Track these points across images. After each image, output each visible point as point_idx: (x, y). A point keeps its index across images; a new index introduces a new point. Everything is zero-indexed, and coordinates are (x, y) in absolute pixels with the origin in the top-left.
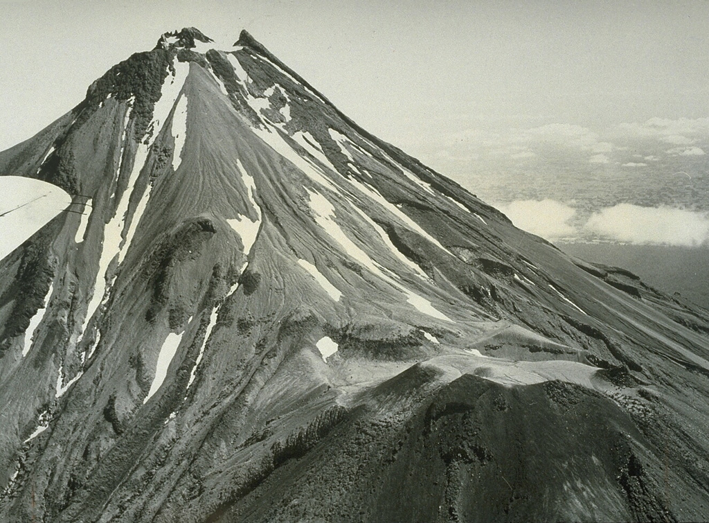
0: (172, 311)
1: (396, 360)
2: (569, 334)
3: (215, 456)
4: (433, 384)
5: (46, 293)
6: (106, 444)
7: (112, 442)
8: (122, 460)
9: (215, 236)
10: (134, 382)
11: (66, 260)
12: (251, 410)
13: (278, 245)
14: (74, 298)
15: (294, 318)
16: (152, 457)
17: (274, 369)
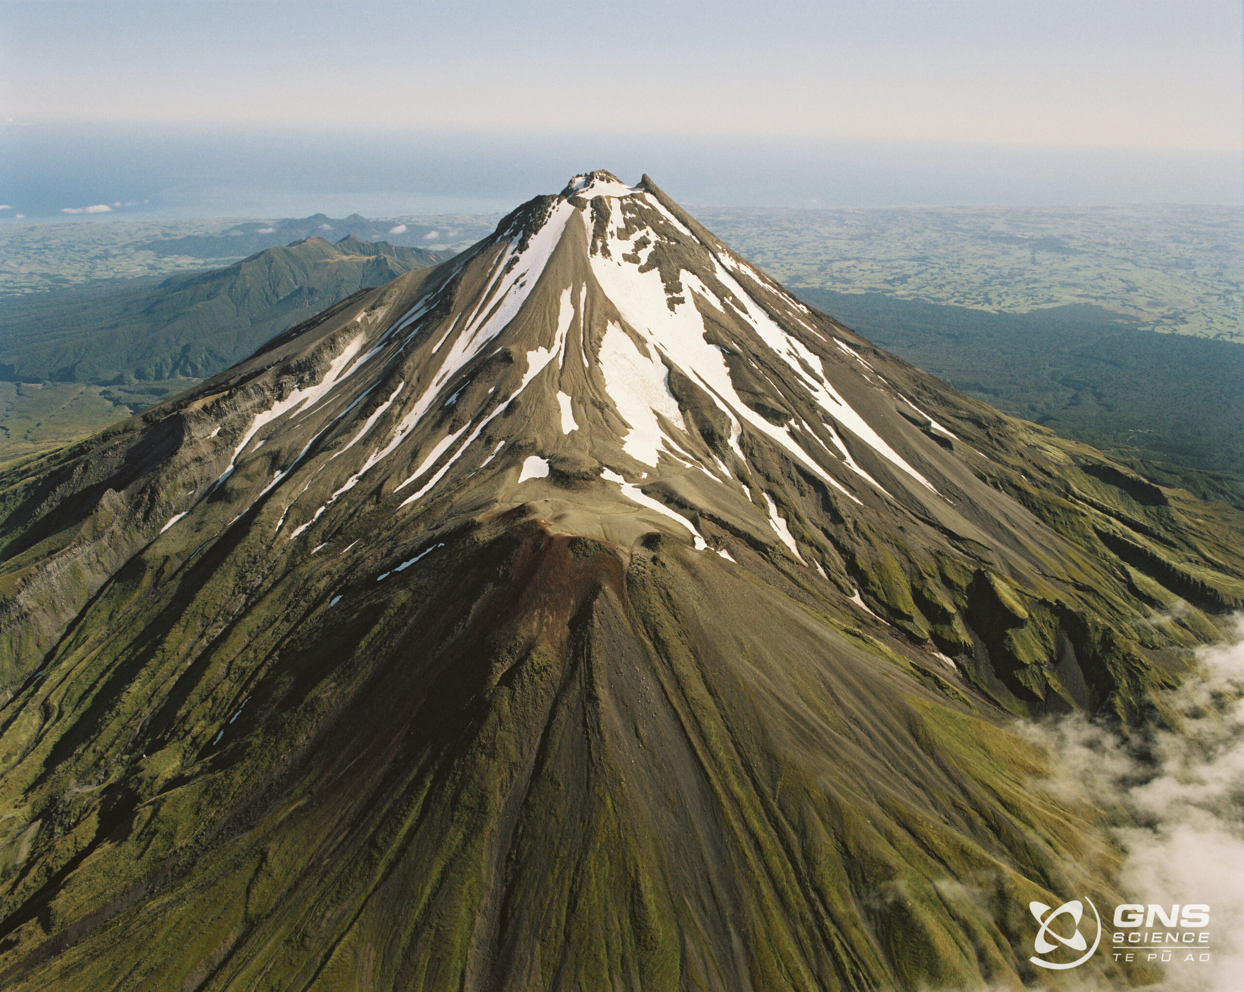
0: (454, 420)
1: (566, 488)
2: (793, 480)
3: (413, 532)
4: (524, 519)
5: (394, 391)
6: (369, 508)
7: (373, 507)
8: (370, 520)
9: (511, 365)
10: (405, 469)
11: (417, 367)
12: (452, 506)
13: (550, 380)
14: (409, 398)
15: (520, 442)
16: (387, 523)
17: (487, 478)
